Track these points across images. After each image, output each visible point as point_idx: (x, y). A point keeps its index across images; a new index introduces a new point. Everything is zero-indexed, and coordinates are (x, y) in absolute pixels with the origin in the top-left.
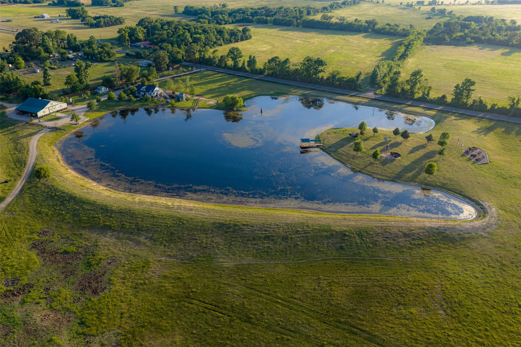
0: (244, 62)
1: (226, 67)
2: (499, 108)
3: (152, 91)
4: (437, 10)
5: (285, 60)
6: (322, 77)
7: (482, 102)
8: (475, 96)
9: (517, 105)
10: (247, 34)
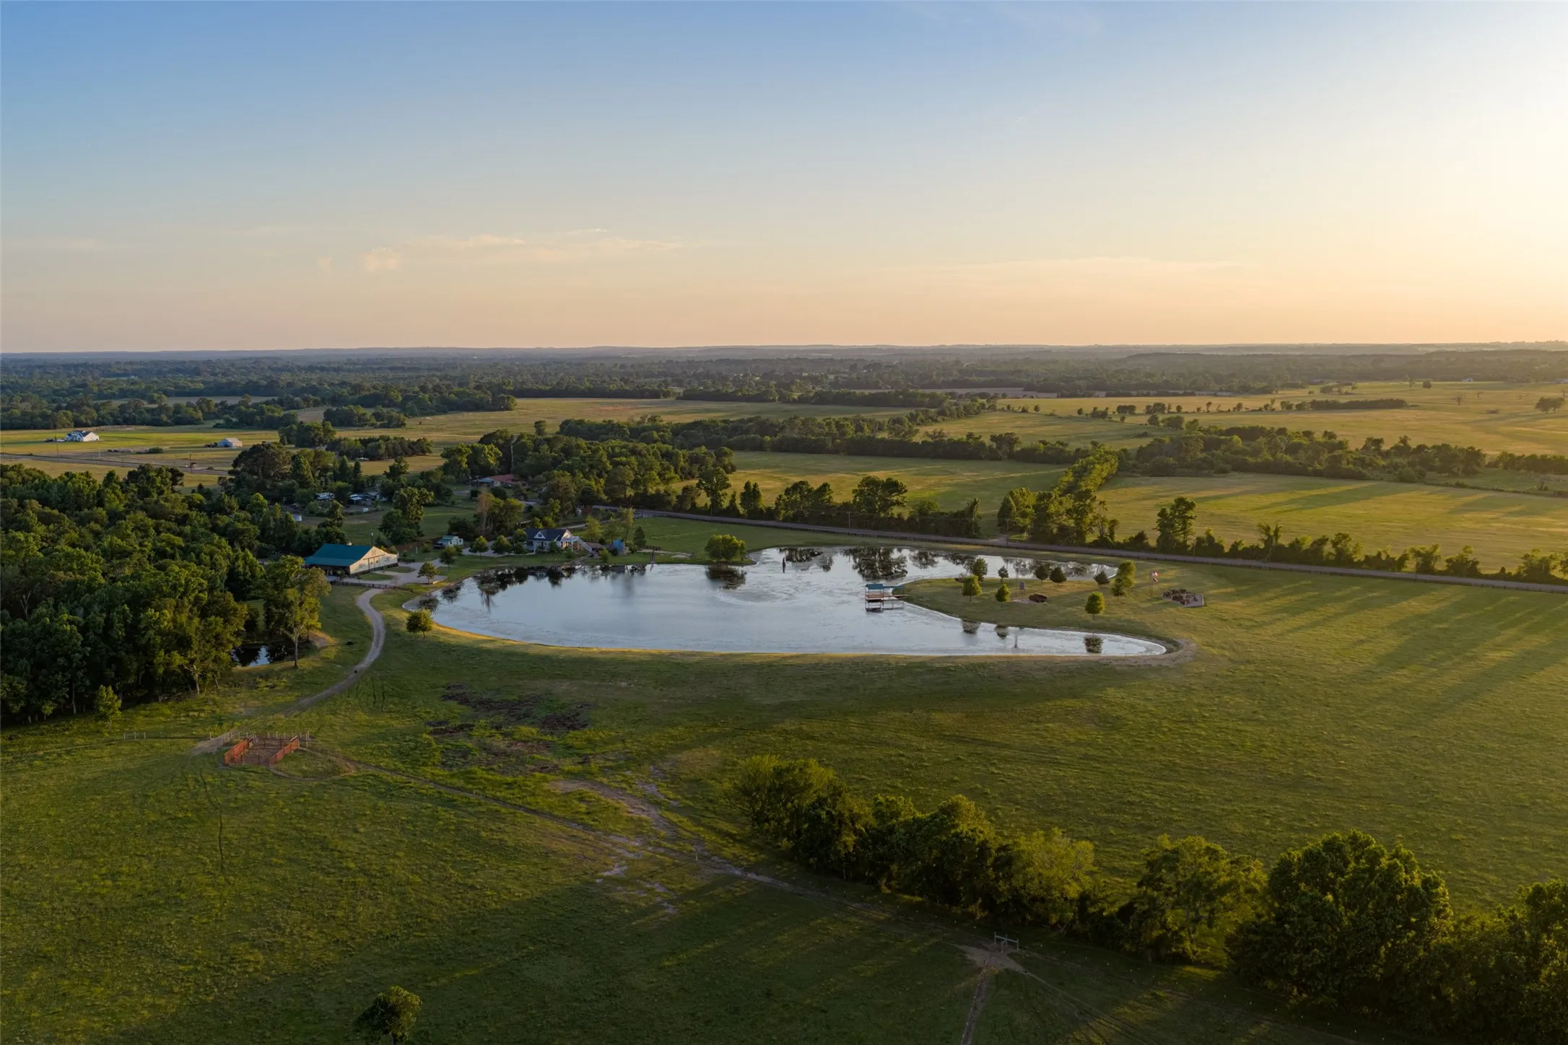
0: (734, 496)
1: (694, 509)
2: (1244, 549)
3: (559, 539)
4: (1163, 421)
5: (821, 488)
6: (899, 515)
7: (1213, 539)
8: (1198, 530)
9: (1277, 539)
10: (726, 462)
